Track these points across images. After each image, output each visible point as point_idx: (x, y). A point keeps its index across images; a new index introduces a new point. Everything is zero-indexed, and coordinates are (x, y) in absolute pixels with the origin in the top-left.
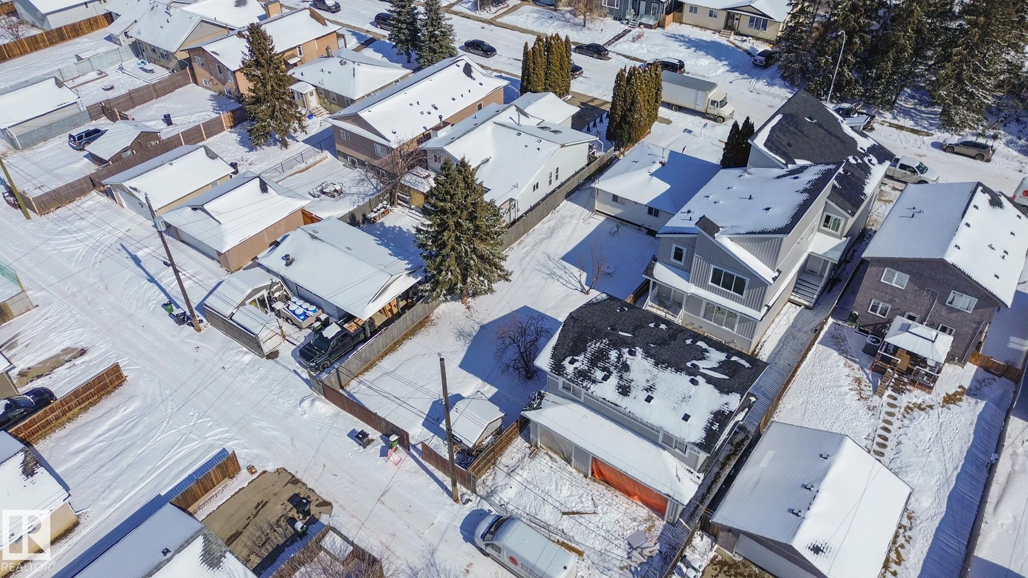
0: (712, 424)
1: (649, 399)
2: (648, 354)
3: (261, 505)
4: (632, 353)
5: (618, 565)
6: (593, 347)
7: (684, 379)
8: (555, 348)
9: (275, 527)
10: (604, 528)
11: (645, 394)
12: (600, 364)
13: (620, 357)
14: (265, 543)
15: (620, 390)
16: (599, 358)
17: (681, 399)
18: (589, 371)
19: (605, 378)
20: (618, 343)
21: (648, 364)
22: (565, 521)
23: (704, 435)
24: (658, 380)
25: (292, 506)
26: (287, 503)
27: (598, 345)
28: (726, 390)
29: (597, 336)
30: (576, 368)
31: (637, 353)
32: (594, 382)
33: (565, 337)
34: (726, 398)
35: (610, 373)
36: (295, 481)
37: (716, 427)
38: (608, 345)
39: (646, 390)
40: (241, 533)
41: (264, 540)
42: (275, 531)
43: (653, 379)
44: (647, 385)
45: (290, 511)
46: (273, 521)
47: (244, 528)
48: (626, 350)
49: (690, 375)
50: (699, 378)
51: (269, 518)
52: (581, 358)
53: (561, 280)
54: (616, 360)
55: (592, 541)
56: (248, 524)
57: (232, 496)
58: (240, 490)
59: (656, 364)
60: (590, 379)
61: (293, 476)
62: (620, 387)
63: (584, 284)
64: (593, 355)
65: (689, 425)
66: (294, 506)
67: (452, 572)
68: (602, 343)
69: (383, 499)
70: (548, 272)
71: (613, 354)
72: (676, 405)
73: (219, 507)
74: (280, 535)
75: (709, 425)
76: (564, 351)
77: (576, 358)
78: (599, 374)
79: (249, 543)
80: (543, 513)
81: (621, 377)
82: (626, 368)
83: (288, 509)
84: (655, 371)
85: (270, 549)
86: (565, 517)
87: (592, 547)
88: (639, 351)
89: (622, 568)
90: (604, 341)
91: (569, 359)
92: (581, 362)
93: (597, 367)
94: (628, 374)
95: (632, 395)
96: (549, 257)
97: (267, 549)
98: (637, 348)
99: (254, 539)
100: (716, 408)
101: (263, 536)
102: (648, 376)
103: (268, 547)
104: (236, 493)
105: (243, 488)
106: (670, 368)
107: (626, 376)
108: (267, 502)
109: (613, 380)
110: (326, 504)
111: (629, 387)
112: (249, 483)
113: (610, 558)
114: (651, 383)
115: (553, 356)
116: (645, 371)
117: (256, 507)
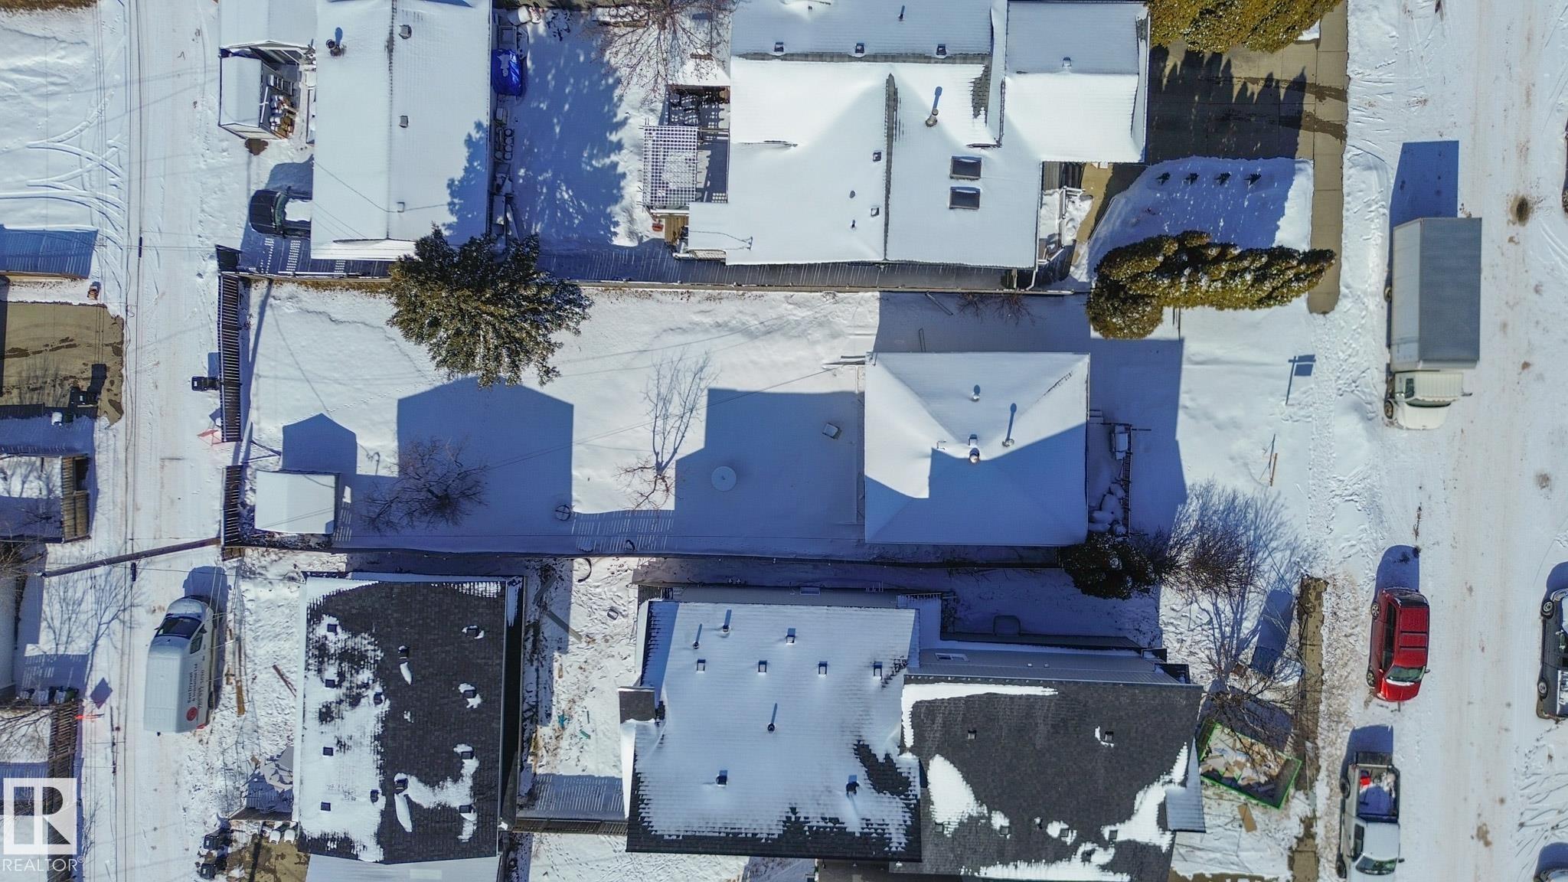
0: (333, 840)
1: (328, 751)
2: (386, 720)
3: (68, 343)
4: (377, 699)
5: (255, 753)
6: (363, 642)
7: (374, 781)
8: (339, 593)
9: (58, 382)
10: (287, 717)
11: (331, 743)
12: (345, 666)
13: (366, 686)
14: (36, 389)
15: (324, 710)
16: (352, 659)
17: (346, 789)
18: (330, 657)
19: (330, 684)
20: (386, 673)
21: (373, 727)
22: (267, 673)
23: (316, 836)
24: (357, 750)
25: (90, 375)
26: (90, 366)
27: (370, 647)
28: (382, 839)
29: (381, 641)
30: (326, 637)
31: (380, 706)
32: (320, 671)
33: (360, 597)
34: (371, 843)
35: (339, 686)
36: (118, 351)
37: (331, 845)
38: (376, 661)
39: (339, 742)
40: (27, 355)
41: (38, 385)
42: (54, 386)
43: (356, 743)
44: (344, 739)
45: (84, 379)
46: (63, 373)
47: (35, 353)
48: (378, 689)
49: (381, 786)
50: (382, 801)
51: (62, 367)
52: (342, 635)
53: (660, 422)
54: (359, 683)
55: (263, 713)
56: (41, 352)
57: (55, 303)
58: (66, 303)
59: (377, 738)
60: (321, 663)
61: (122, 343)
62: (327, 707)
63: (677, 457)
64: (353, 649)
65: (319, 814)
66: (93, 378)
67: (143, 597)
68: (375, 650)
69: (167, 463)
70: (664, 391)
71: (366, 675)
72: (336, 787)
73: (35, 302)
74: (55, 396)
75: (330, 837)
76: (340, 608)
77: (339, 629)
78: (331, 672)
79: (24, 374)
80: (262, 645)
81: (340, 702)
82: (355, 701)
83: (85, 376)
84: (367, 740)
85: (35, 402)
86: (274, 671)
87: (258, 716)
88: (386, 706)
89: (253, 759)
90: (378, 653)
91: (333, 621)
92: (338, 640)
93: (340, 665)
94: (348, 708)
95: (325, 728)
96: (702, 369)
97: (32, 398)
98: (388, 702)
99: (32, 374)
100: (354, 836)
101: (40, 381)
102: (357, 735)
103: (35, 397)
104: (62, 304)
105: (70, 304)
106: (379, 757)
107: (345, 706)
108: (74, 346)
109: (332, 695)
110: (118, 408)
111: (333, 718)
112: (80, 304)
113: (257, 742)
114: (349, 743)
115: (328, 599)
116: (362, 728)
117: (63, 341)
